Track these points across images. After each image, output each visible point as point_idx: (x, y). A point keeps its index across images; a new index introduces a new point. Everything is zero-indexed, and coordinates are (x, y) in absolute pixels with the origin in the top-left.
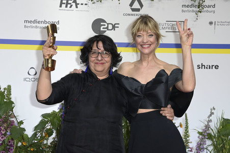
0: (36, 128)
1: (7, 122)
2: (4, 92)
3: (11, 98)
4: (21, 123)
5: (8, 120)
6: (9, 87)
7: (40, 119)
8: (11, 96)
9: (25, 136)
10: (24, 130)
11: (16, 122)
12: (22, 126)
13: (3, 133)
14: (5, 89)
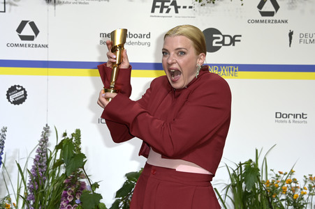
0: (119, 193)
1: (75, 184)
2: (72, 139)
3: (80, 149)
4: (96, 186)
5: (77, 181)
6: (78, 132)
7: (124, 180)
8: (81, 146)
9: (100, 206)
10: (100, 197)
11: (87, 184)
12: (97, 191)
13: (70, 200)
14: (73, 135)
